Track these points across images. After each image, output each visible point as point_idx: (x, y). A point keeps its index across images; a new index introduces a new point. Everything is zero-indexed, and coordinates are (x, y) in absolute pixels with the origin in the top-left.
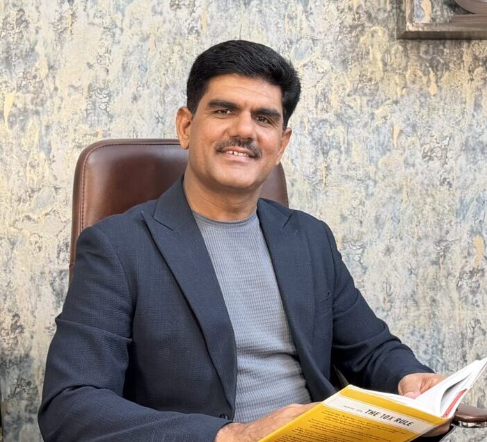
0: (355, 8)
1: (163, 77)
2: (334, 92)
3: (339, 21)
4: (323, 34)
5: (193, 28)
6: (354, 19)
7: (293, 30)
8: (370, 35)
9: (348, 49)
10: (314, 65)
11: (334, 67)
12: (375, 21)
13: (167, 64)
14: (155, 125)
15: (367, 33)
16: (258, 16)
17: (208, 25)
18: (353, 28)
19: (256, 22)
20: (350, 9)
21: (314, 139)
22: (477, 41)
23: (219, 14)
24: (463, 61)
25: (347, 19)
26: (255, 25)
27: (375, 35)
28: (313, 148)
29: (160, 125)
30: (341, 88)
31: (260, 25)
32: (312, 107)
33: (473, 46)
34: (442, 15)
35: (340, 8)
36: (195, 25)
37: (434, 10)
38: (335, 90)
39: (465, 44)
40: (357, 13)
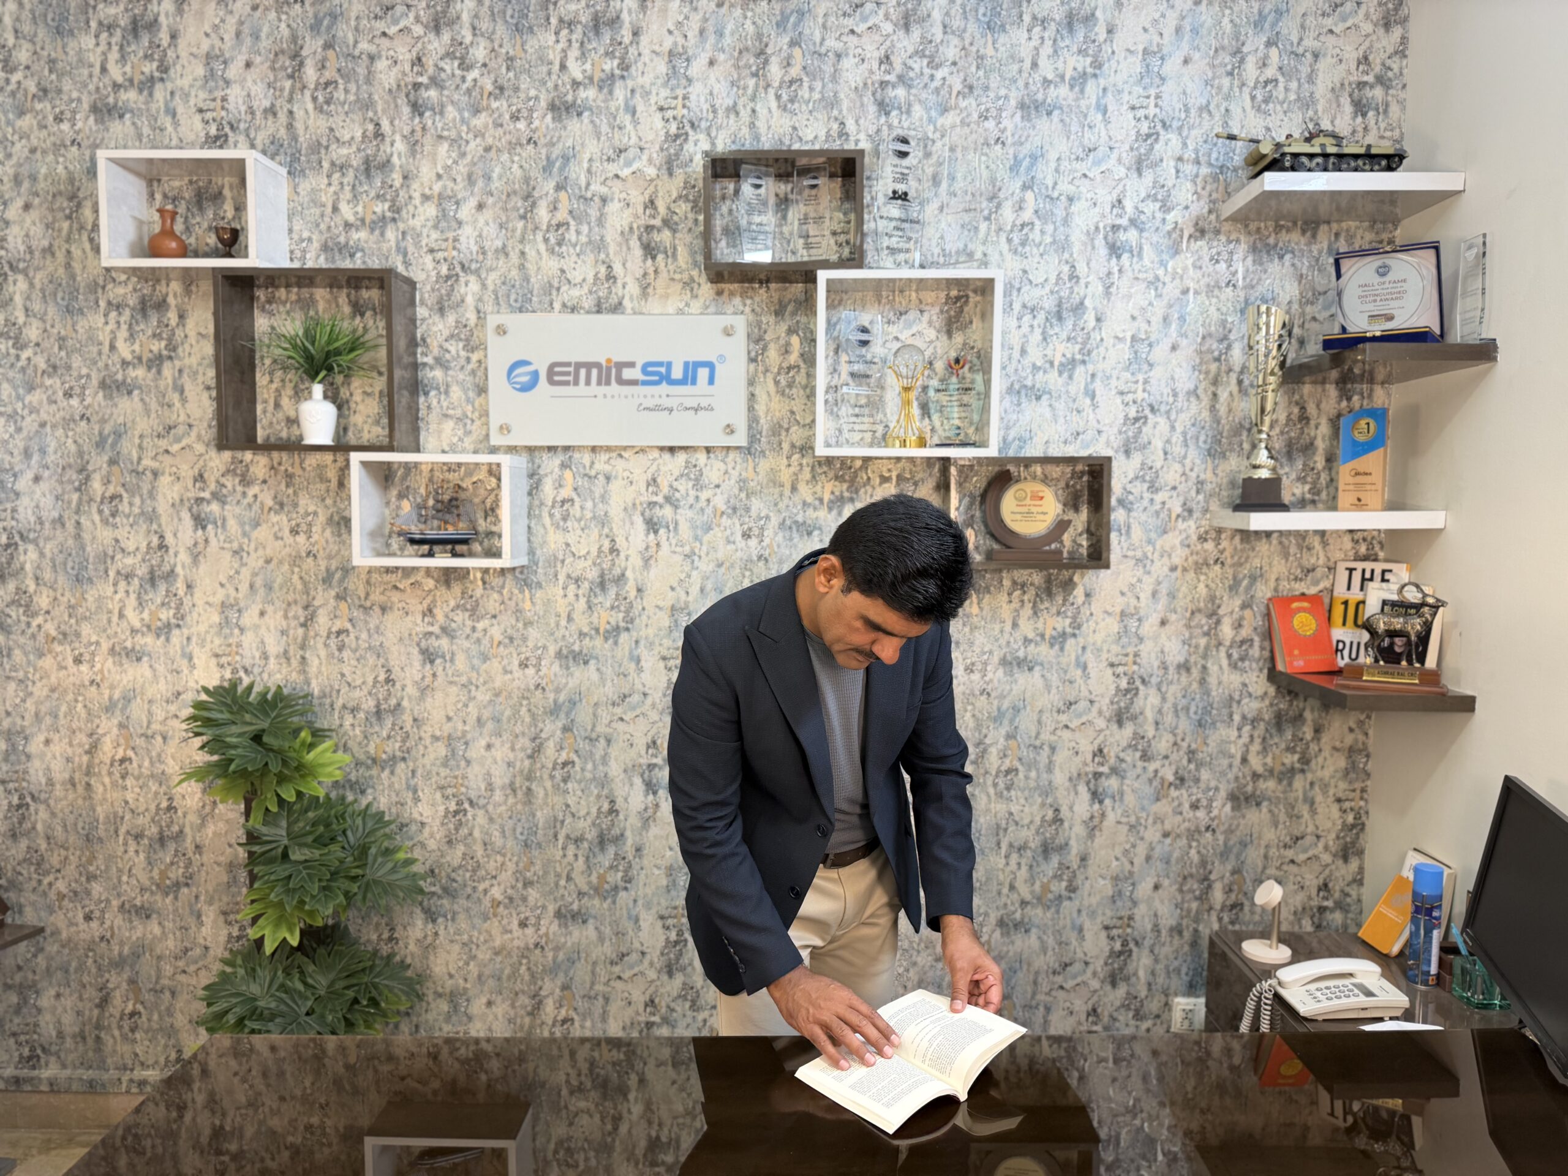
34: (985, 544)
37: (978, 539)
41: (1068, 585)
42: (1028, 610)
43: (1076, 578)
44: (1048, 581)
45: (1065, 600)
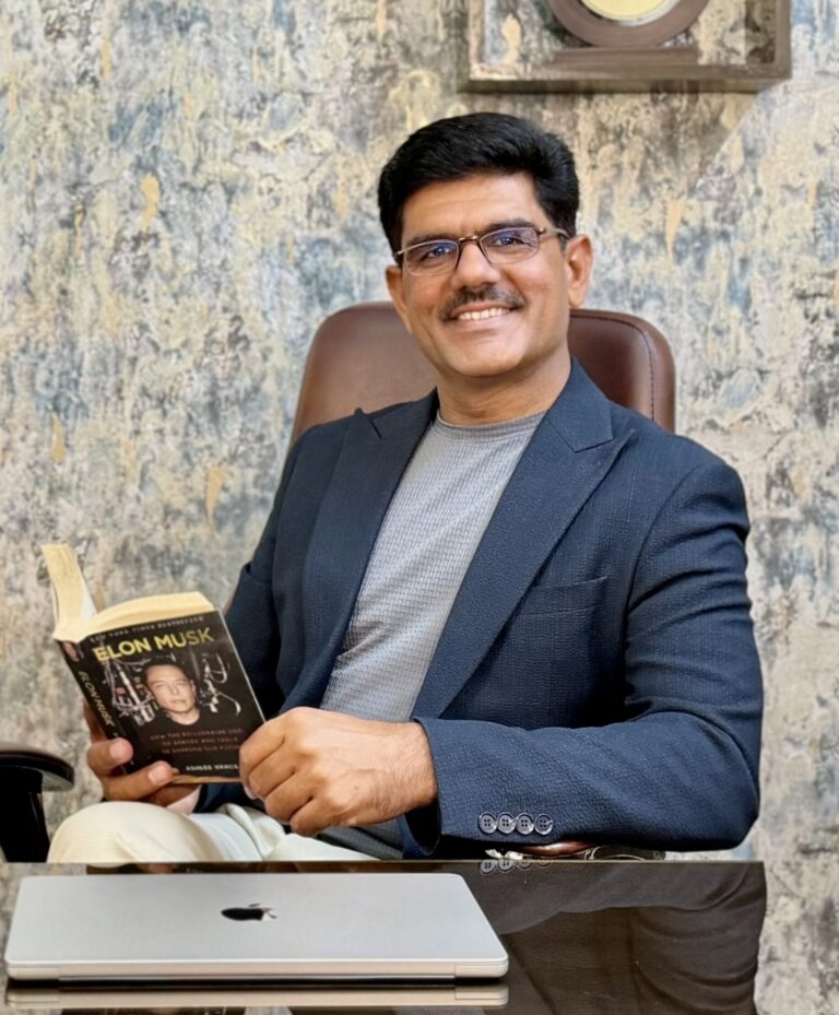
0: (380, 37)
1: (33, 162)
2: (341, 188)
3: (351, 60)
4: (322, 85)
5: (86, 73)
6: (378, 57)
7: (268, 77)
8: (407, 86)
9: (368, 112)
10: (304, 140)
11: (342, 144)
12: (416, 60)
13: (40, 139)
14: (16, 248)
15: (402, 82)
16: (204, 51)
17: (114, 68)
18: (376, 72)
19: (200, 61)
20: (372, 38)
21: (304, 275)
22: (604, 97)
23: (134, 48)
24: (578, 134)
25: (366, 57)
26: (198, 68)
27: (418, 85)
28: (303, 291)
29: (27, 248)
30: (355, 182)
31: (207, 68)
32: (301, 218)
33: (597, 105)
34: (541, 49)
35: (354, 36)
36: (90, 68)
37: (526, 39)
38: (343, 184)
39: (582, 102)
40: (385, 45)
41: (711, 131)
42: (629, 186)
43: (725, 119)
44: (671, 124)
45: (703, 164)
